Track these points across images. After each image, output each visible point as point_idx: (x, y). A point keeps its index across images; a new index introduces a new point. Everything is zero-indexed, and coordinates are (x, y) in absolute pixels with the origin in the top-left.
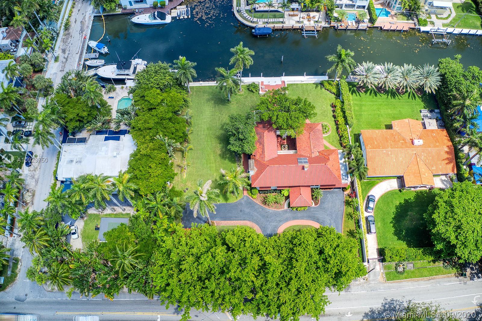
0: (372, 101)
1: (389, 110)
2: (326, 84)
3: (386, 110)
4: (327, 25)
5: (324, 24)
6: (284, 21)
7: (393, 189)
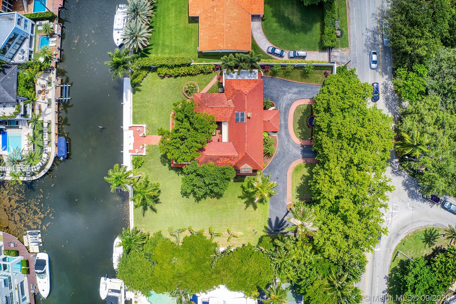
0: (159, 33)
1: (171, 16)
2: (136, 81)
3: (170, 19)
4: (55, 72)
5: (53, 75)
6: (47, 121)
7: (261, 27)
